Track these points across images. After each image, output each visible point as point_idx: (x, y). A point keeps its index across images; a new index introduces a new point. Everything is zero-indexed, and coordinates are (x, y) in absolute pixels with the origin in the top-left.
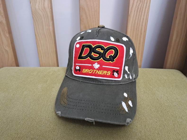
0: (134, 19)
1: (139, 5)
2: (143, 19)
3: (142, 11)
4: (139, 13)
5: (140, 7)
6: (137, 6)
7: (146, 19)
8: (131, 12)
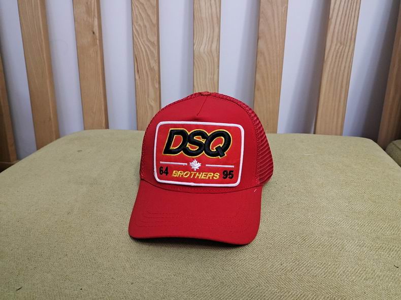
0: (332, 66)
1: (339, 49)
2: (345, 67)
3: (343, 56)
4: (339, 58)
5: (340, 51)
6: (337, 49)
7: (349, 67)
8: (327, 58)
